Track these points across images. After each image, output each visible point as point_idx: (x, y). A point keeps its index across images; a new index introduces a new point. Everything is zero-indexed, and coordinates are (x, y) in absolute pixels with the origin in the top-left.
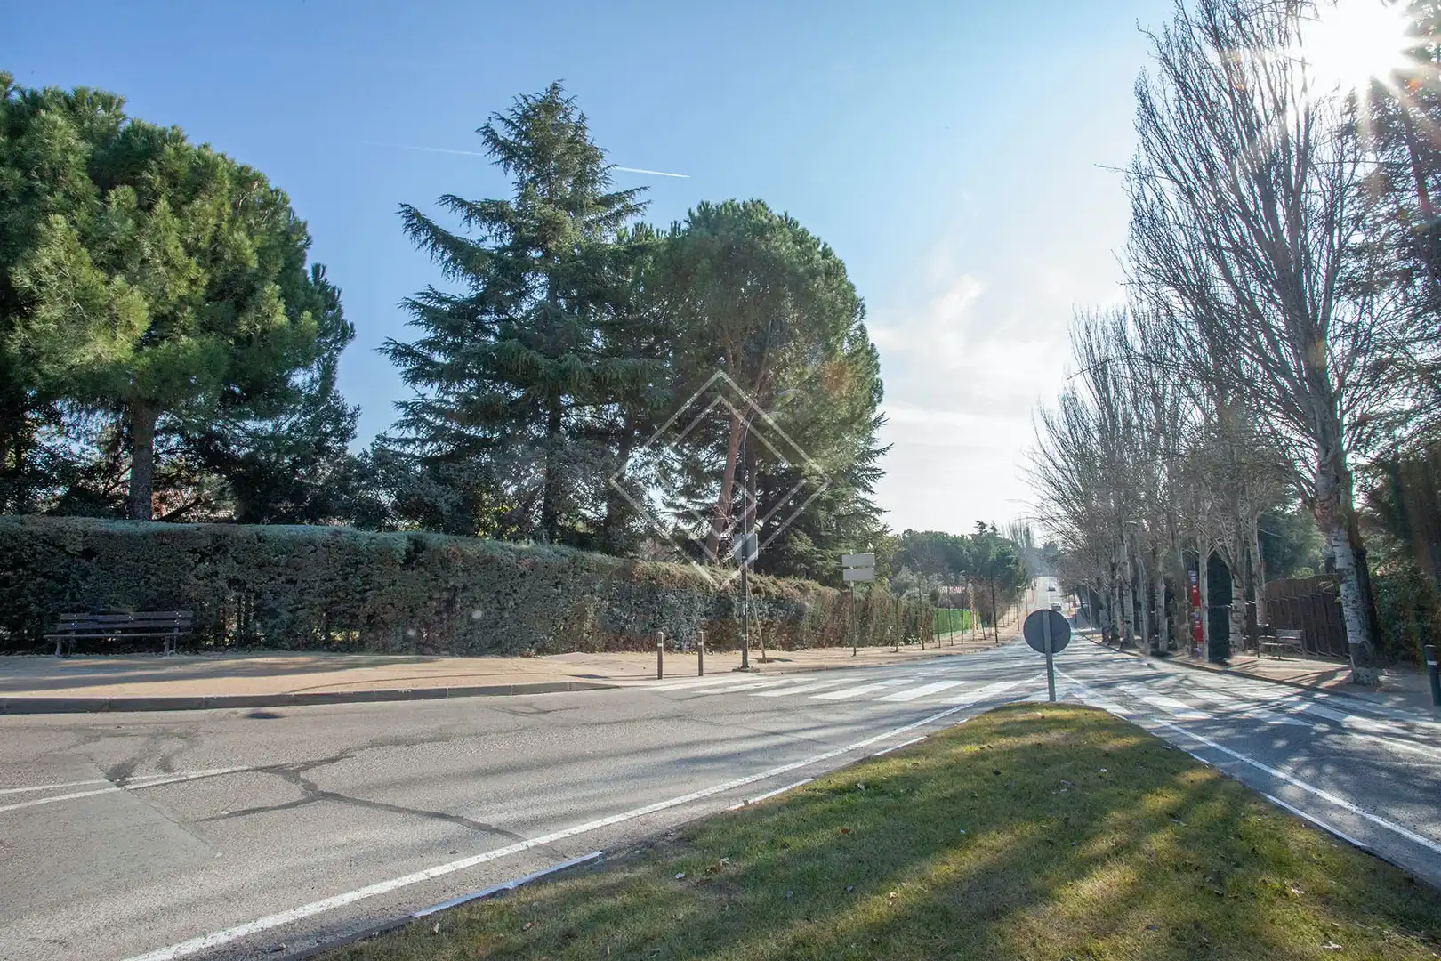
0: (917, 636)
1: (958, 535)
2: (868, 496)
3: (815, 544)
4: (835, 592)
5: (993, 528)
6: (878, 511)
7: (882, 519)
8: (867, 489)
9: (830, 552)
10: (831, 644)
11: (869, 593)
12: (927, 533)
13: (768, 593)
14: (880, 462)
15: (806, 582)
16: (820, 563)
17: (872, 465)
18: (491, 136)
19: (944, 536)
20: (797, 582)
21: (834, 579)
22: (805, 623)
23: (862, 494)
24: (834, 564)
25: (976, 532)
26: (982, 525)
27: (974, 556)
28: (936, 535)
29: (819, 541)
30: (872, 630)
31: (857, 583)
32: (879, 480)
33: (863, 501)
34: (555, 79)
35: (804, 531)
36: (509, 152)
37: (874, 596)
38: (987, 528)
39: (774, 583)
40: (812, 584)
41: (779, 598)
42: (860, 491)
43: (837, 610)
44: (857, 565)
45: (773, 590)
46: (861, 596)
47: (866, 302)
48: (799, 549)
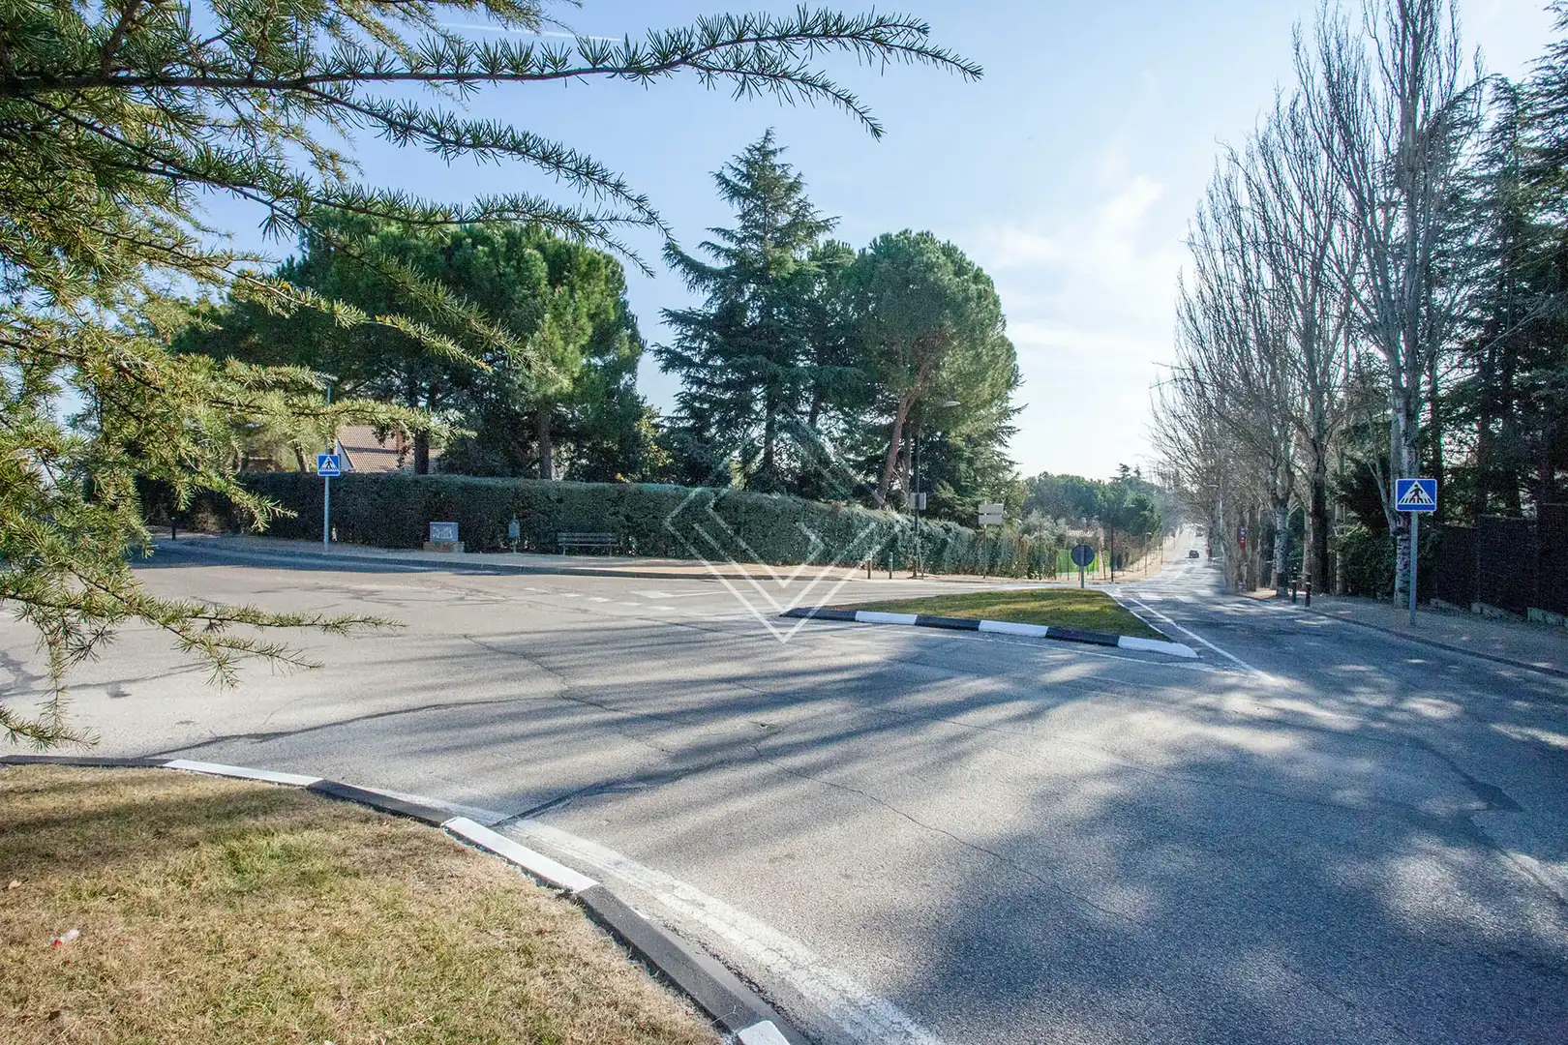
0: (1040, 572)
1: (1095, 479)
2: (1002, 449)
3: (957, 492)
4: (971, 531)
5: (1137, 472)
6: (1011, 463)
7: (1016, 468)
8: (1001, 443)
9: (968, 500)
10: (965, 572)
11: (998, 534)
12: (1063, 477)
13: (922, 531)
14: (1014, 421)
15: (949, 523)
16: (960, 508)
17: (1008, 423)
18: (723, 180)
19: (1080, 480)
20: (943, 522)
21: (971, 521)
22: (946, 554)
23: (998, 448)
24: (971, 509)
25: (1119, 475)
26: (1125, 468)
27: (1108, 501)
28: (1072, 478)
29: (961, 490)
30: (1000, 563)
31: (988, 526)
32: (1013, 436)
33: (999, 454)
34: (768, 127)
35: (948, 481)
36: (735, 192)
37: (1003, 536)
38: (1130, 472)
39: (926, 524)
40: (952, 524)
41: (929, 534)
42: (997, 445)
43: (972, 545)
44: (990, 513)
45: (925, 528)
46: (992, 536)
47: (1007, 318)
48: (944, 496)
